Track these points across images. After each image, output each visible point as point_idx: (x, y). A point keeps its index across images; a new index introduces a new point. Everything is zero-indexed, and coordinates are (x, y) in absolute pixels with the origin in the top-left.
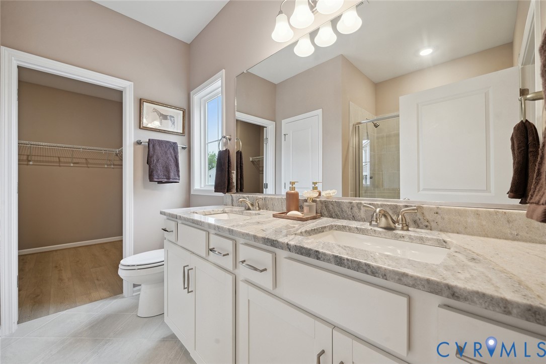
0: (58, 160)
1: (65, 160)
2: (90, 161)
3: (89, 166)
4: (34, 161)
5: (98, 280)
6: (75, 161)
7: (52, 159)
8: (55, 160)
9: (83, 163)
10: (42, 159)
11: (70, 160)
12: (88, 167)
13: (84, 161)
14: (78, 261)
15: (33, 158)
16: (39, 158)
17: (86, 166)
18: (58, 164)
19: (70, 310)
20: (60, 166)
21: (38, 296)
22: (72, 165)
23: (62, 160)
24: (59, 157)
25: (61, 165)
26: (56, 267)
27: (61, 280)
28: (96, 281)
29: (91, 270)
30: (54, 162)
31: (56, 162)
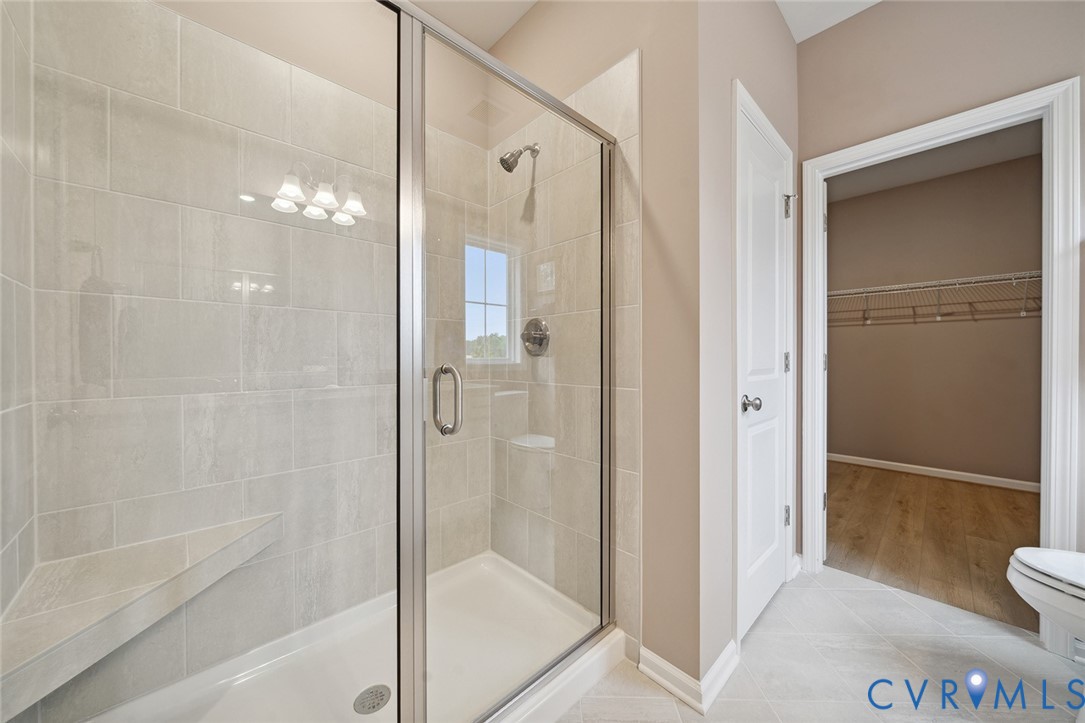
0: (912, 313)
1: (924, 311)
2: (979, 307)
3: (977, 317)
4: (874, 318)
5: (978, 565)
6: (945, 310)
7: (902, 312)
8: (906, 314)
9: (964, 313)
10: (889, 314)
11: (934, 310)
12: (976, 320)
13: (966, 308)
14: (944, 508)
15: (872, 314)
16: (881, 313)
17: (970, 317)
18: (912, 320)
19: (903, 592)
20: (915, 323)
21: (861, 538)
22: (939, 318)
23: (919, 311)
24: (913, 307)
25: (918, 320)
26: (901, 502)
27: (902, 529)
28: (973, 567)
29: (968, 537)
30: (904, 317)
31: (909, 317)
